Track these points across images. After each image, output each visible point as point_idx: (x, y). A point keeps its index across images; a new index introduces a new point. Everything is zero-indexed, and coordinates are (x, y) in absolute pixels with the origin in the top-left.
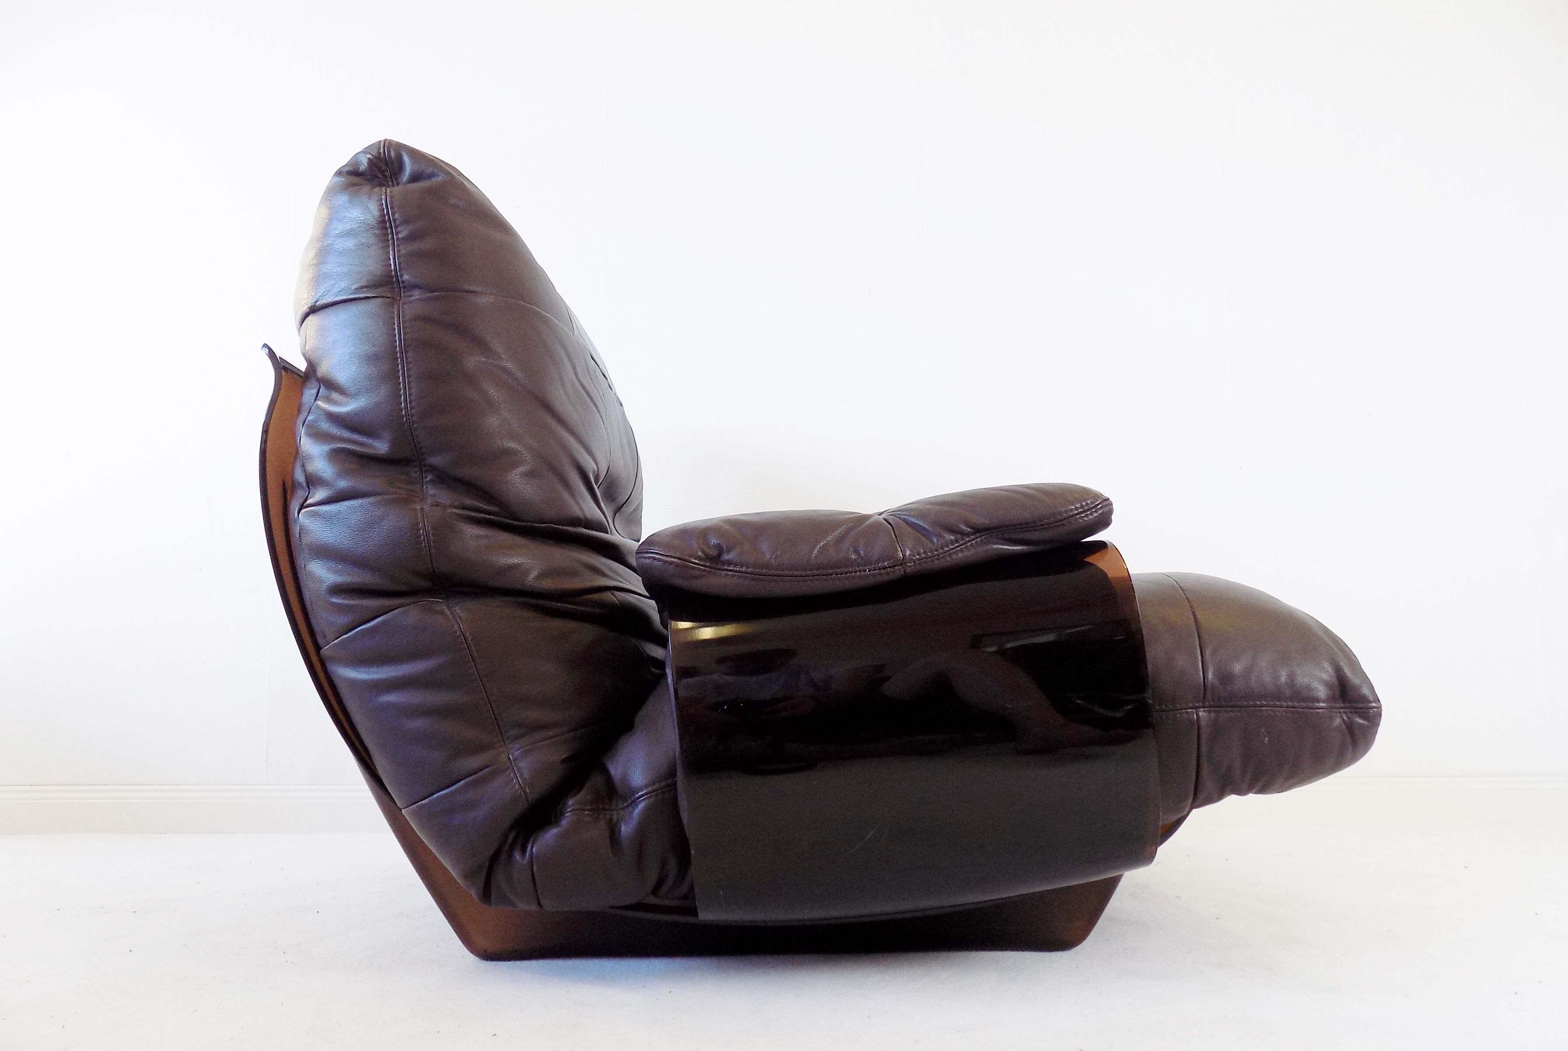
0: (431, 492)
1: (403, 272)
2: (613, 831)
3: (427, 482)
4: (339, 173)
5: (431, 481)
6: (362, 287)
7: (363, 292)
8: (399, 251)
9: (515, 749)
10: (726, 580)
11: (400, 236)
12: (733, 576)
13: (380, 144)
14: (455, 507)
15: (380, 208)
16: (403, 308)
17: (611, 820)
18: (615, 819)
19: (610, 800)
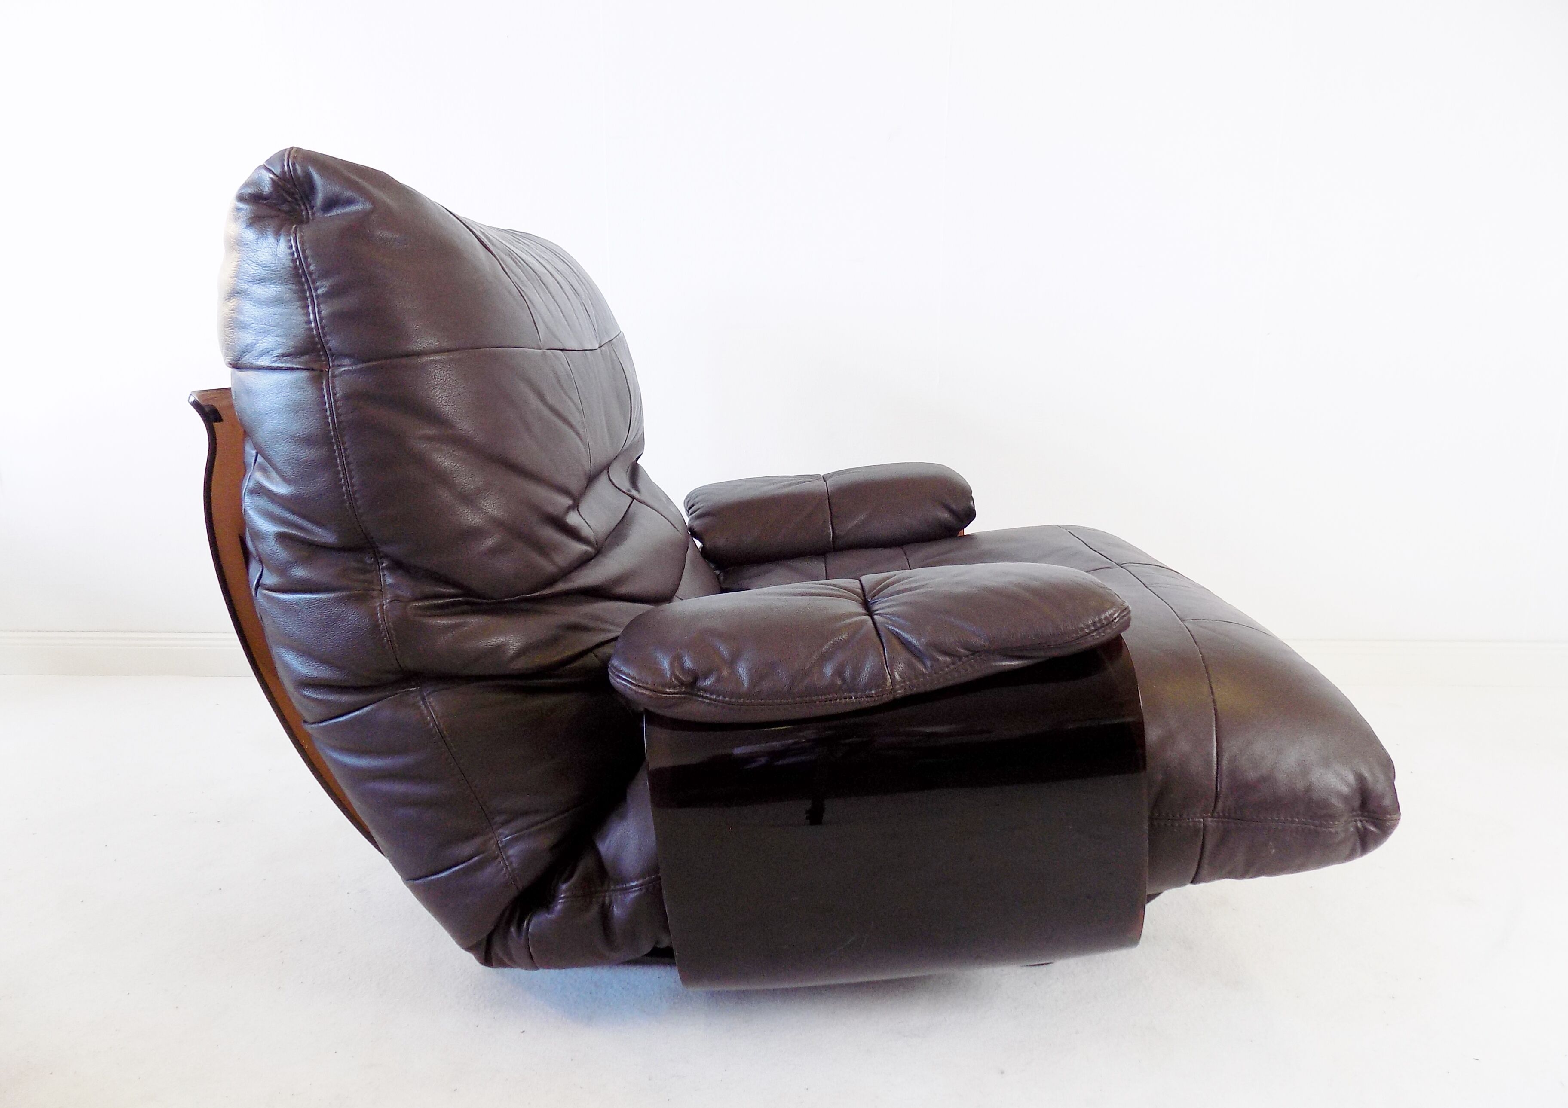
0: (389, 581)
1: (328, 338)
2: (605, 914)
3: (383, 569)
4: (241, 198)
5: (387, 568)
6: (283, 356)
7: (286, 362)
8: (319, 313)
9: (504, 835)
10: (703, 708)
11: (320, 292)
12: (709, 704)
13: (284, 155)
14: (417, 600)
15: (289, 251)
16: (333, 382)
17: (603, 904)
18: (607, 902)
19: (602, 884)
